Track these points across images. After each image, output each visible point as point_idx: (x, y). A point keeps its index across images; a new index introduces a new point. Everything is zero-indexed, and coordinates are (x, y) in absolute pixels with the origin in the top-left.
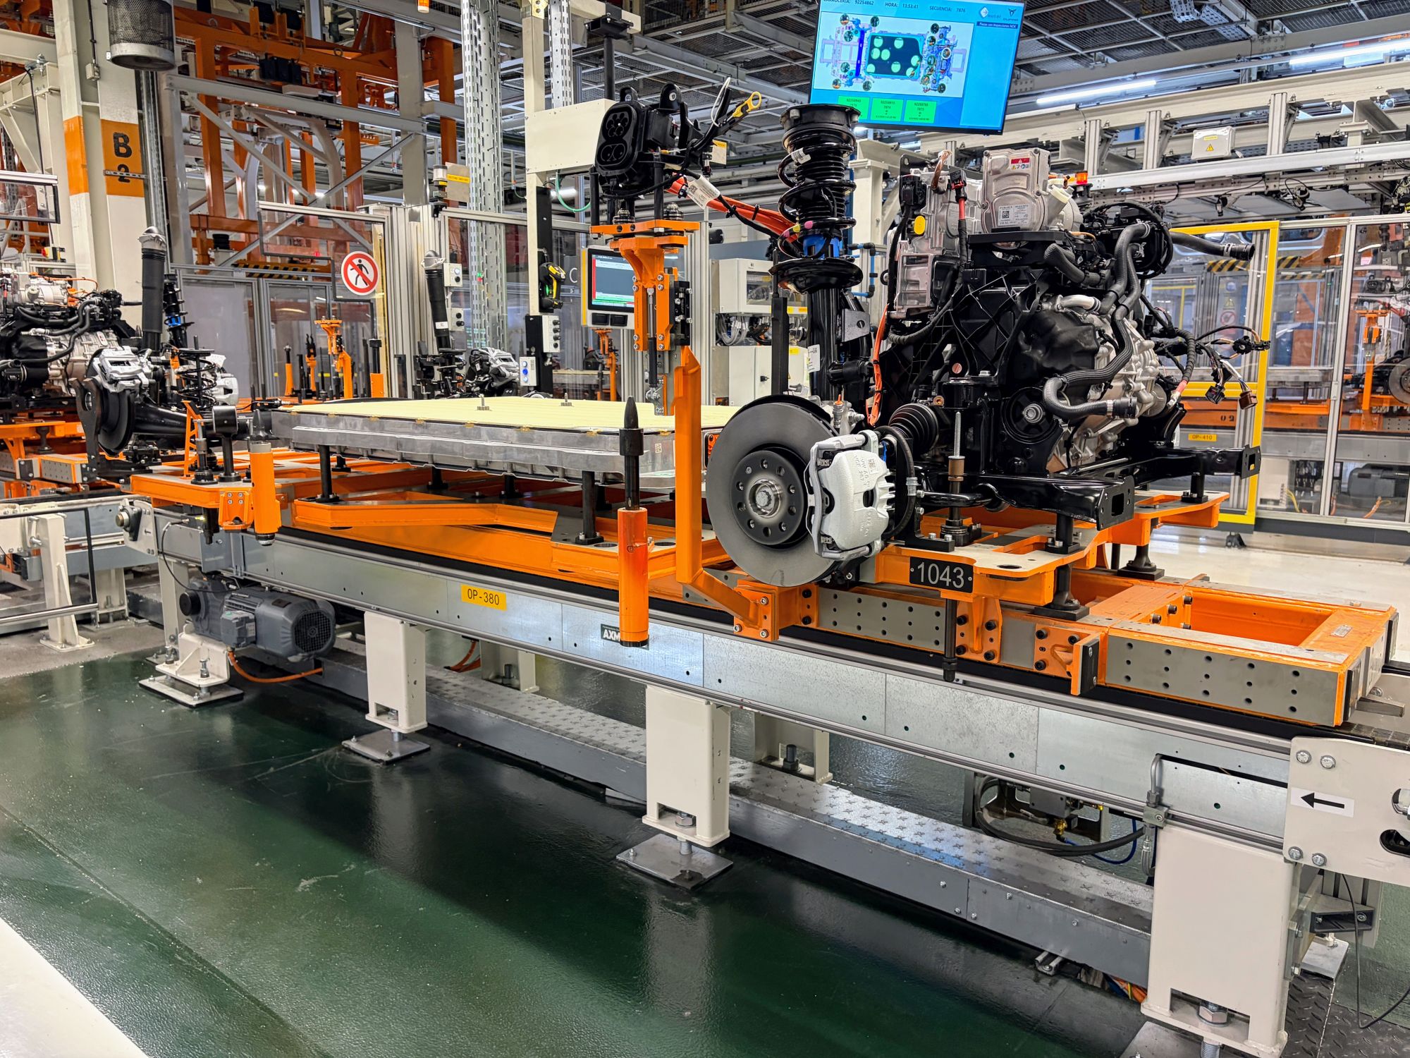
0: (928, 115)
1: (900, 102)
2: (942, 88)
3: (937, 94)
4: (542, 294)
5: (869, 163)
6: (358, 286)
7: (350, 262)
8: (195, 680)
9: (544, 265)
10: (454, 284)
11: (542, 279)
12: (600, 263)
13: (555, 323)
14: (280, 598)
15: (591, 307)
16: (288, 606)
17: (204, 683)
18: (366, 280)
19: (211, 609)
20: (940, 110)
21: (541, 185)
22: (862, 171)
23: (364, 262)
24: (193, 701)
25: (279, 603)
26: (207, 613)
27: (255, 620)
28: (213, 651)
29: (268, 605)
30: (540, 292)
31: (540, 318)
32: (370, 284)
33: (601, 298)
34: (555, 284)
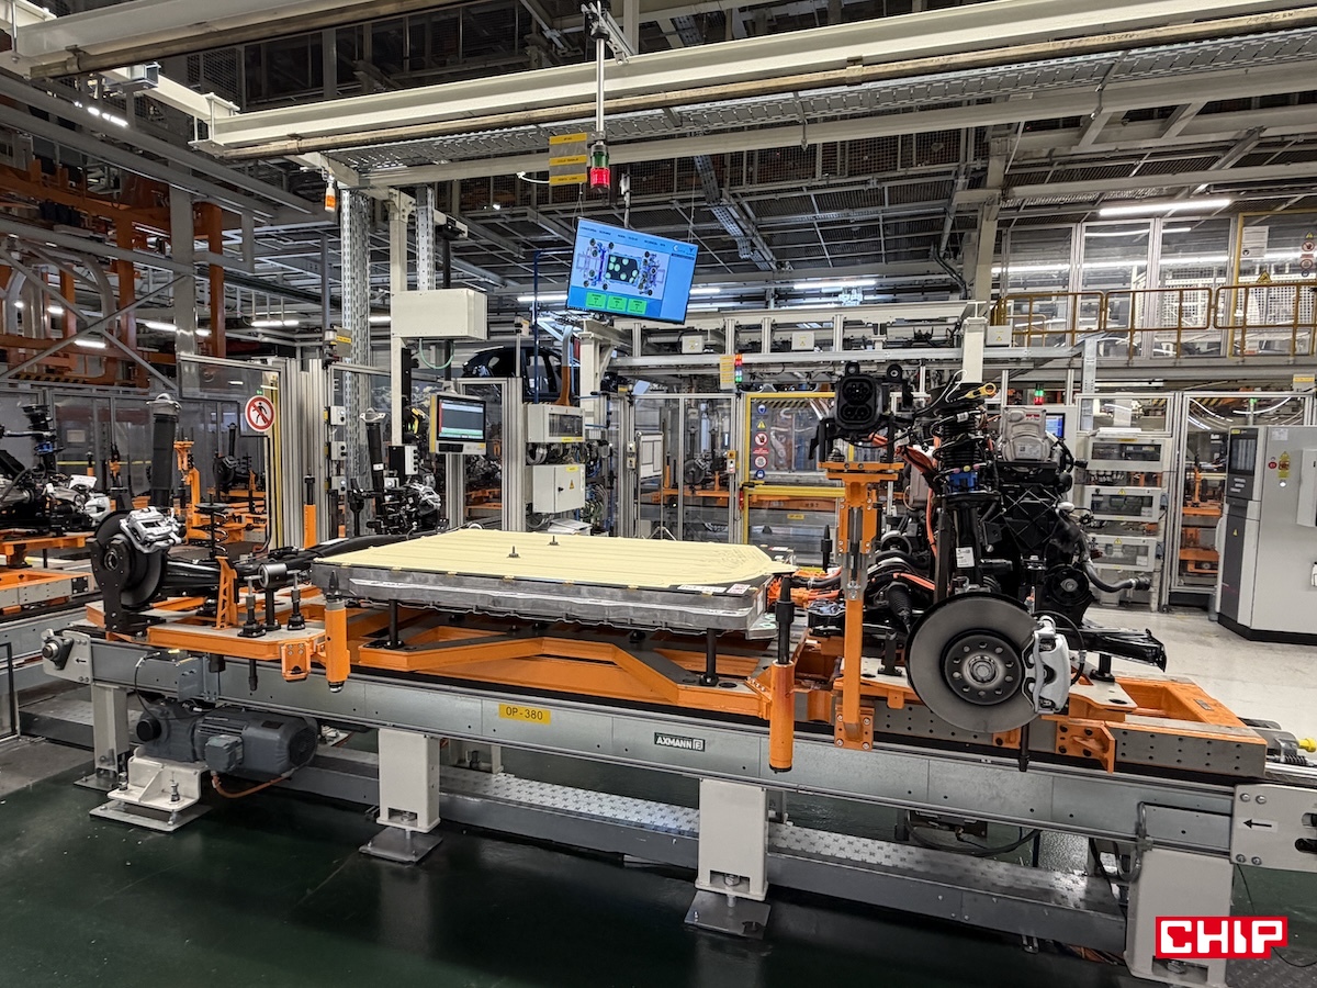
0: (642, 310)
1: (625, 299)
2: (650, 293)
3: (647, 296)
4: (404, 430)
5: (593, 335)
6: (259, 424)
7: (252, 404)
8: (164, 803)
9: (408, 408)
10: (340, 423)
11: (406, 418)
12: (444, 406)
13: (415, 452)
14: (271, 720)
15: (438, 438)
16: (282, 727)
17: (176, 807)
18: (264, 419)
19: (173, 732)
20: (649, 306)
21: (404, 346)
22: (586, 340)
23: (264, 404)
24: (170, 827)
25: (269, 725)
26: (169, 736)
27: (242, 743)
28: (179, 773)
29: (257, 728)
30: (403, 429)
31: (403, 448)
32: (268, 422)
33: (446, 431)
34: (416, 422)
